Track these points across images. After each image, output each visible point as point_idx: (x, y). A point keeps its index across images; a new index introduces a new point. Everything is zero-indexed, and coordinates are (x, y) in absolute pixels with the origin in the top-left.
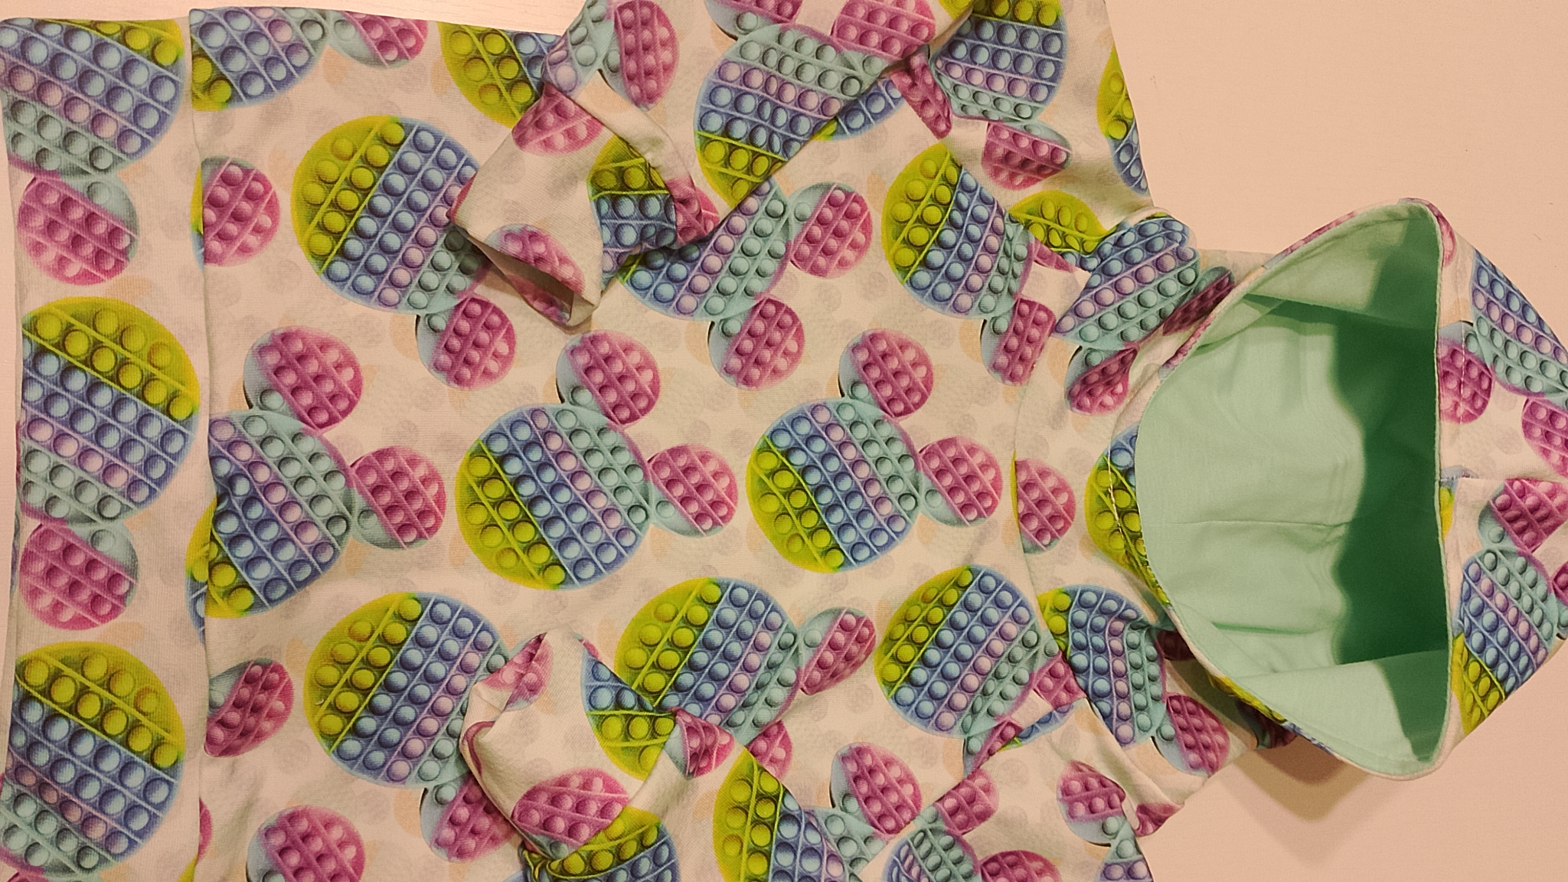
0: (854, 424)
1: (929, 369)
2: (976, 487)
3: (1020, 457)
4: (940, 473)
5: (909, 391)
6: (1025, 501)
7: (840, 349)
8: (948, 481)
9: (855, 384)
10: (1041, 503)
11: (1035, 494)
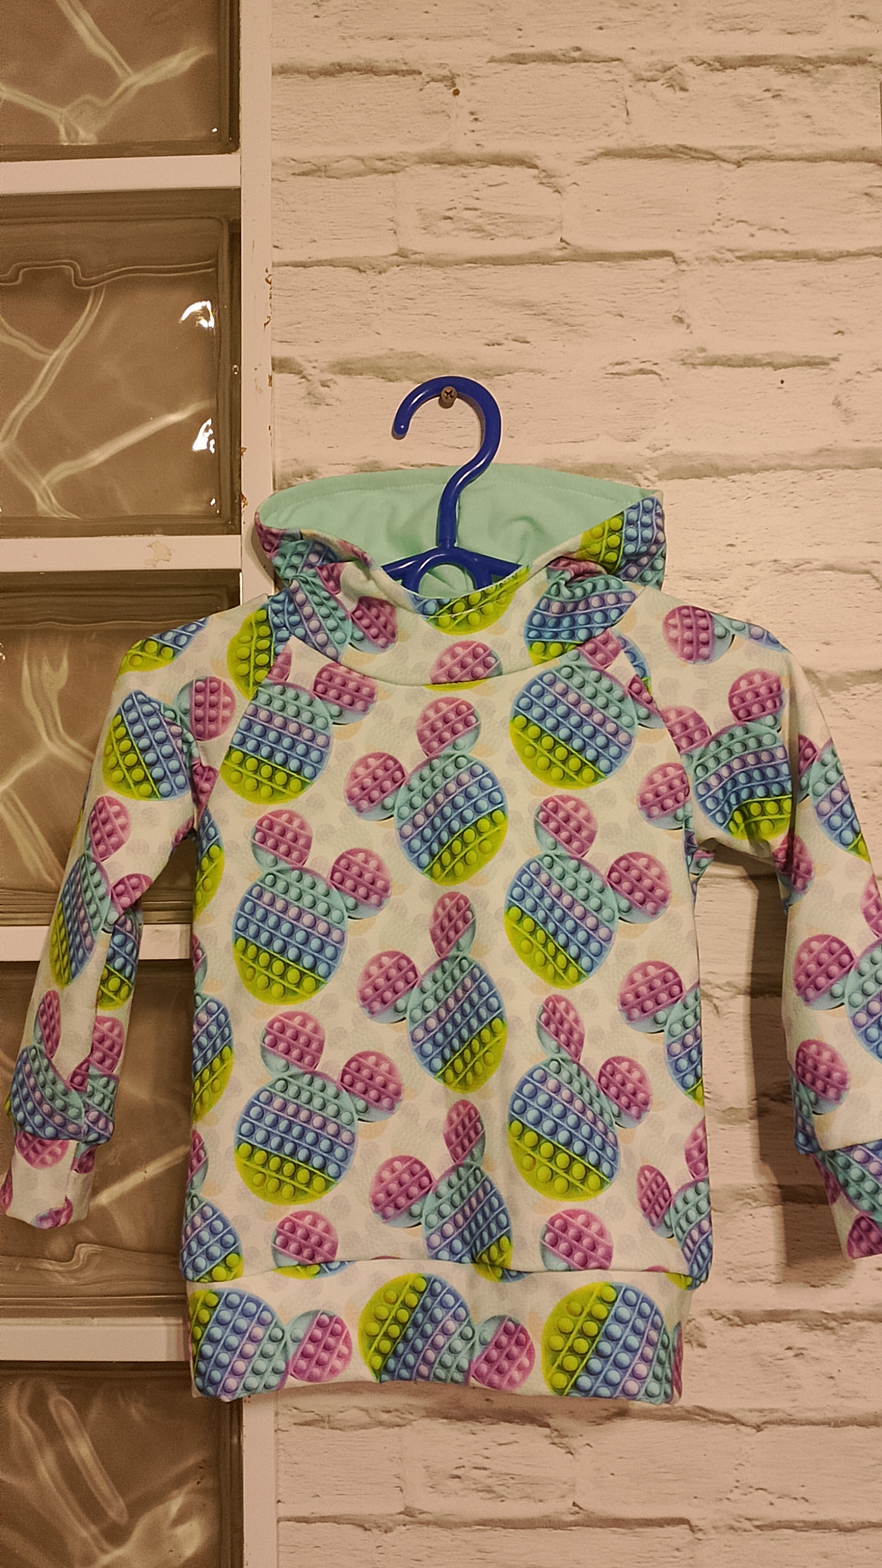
0: (412, 807)
1: (370, 756)
2: (452, 716)
3: (429, 681)
4: (442, 741)
5: (386, 769)
6: (462, 677)
7: (361, 822)
8: (447, 735)
9: (384, 808)
10: (463, 666)
11: (457, 670)
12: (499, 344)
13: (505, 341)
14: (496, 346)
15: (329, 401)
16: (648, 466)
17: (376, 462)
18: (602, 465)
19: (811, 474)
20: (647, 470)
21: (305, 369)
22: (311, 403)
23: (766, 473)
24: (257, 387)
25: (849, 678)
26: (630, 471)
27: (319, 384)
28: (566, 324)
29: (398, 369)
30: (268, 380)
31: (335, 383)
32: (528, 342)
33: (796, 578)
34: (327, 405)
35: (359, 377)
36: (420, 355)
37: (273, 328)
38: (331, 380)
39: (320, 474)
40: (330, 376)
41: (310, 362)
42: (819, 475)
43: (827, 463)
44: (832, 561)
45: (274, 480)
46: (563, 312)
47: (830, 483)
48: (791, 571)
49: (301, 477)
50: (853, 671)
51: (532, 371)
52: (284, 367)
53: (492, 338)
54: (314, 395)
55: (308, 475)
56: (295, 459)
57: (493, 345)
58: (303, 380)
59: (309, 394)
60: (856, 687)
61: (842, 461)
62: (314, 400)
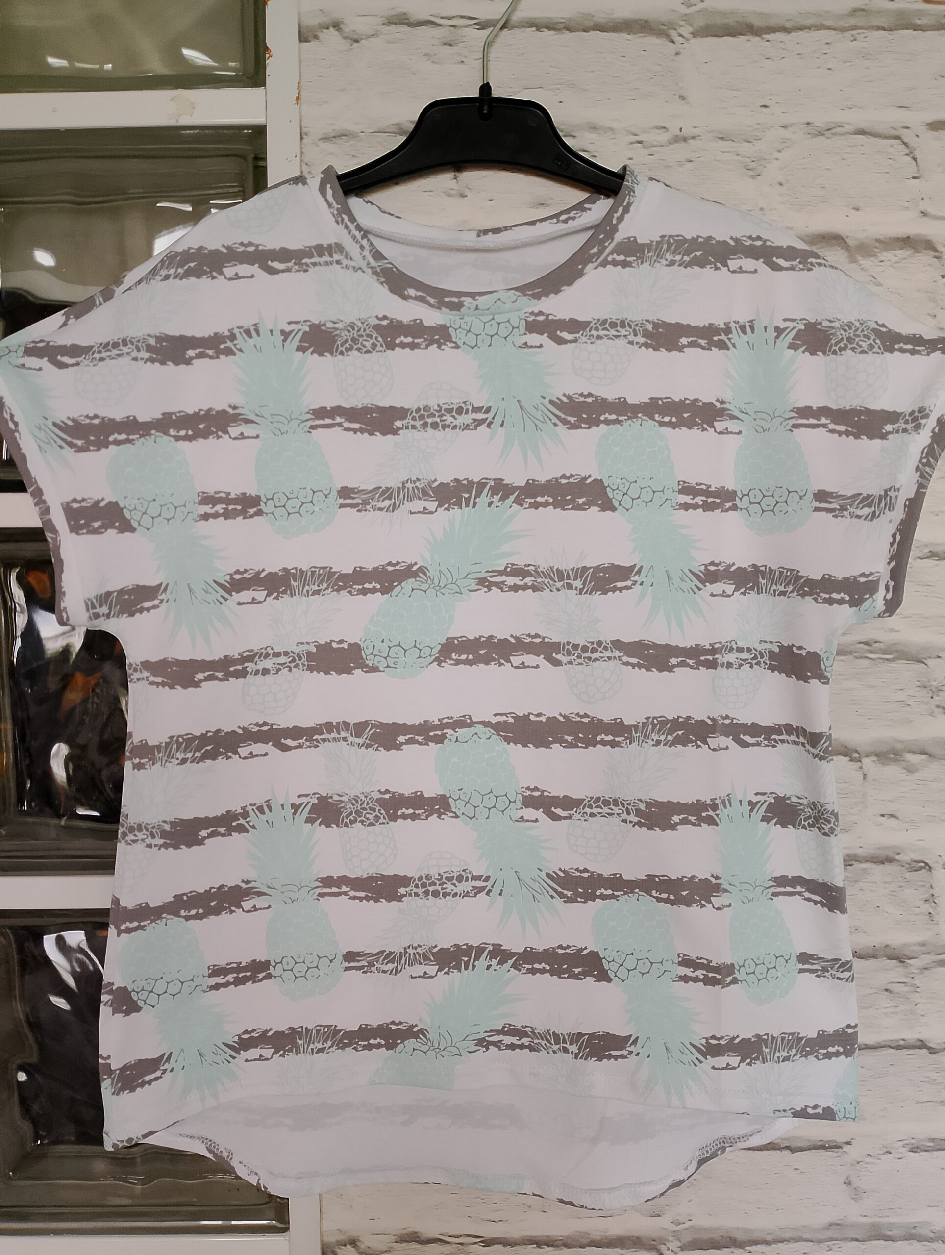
16: (682, 23)
17: (405, 14)
18: (636, 21)
19: (845, 34)
20: (682, 26)
23: (800, 33)
25: (877, 244)
26: (665, 27)
33: (829, 141)
39: (347, 26)
42: (853, 36)
43: (861, 24)
44: (863, 125)
45: (300, 32)
47: (864, 44)
48: (823, 135)
49: (328, 28)
50: (881, 237)
55: (334, 27)
56: (321, 10)
60: (884, 254)
61: (877, 22)
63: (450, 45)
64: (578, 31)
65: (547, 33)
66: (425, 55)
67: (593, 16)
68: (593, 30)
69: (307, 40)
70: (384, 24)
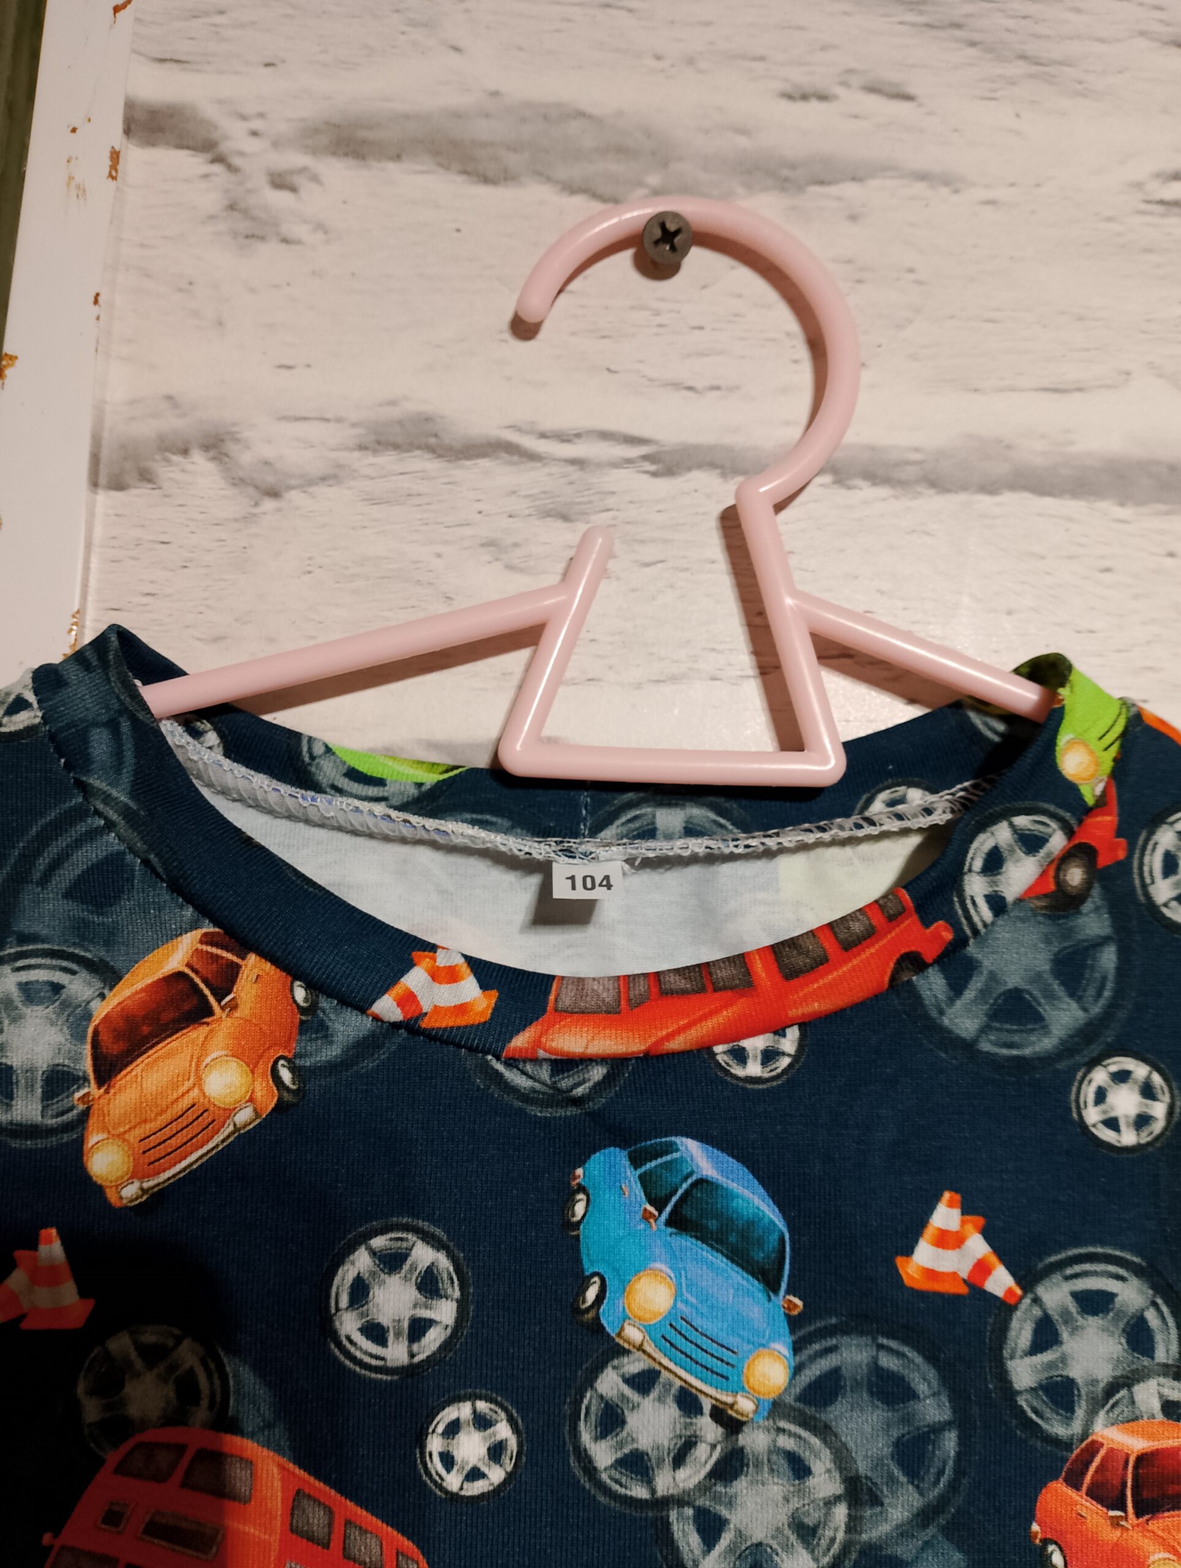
12: (823, 97)
13: (839, 90)
14: (814, 105)
15: (286, 229)
17: (428, 419)
18: (1145, 466)
21: (226, 138)
22: (235, 234)
24: (71, 178)
27: (260, 181)
28: (1023, 57)
29: (513, 148)
30: (108, 163)
31: (315, 179)
32: (908, 98)
34: (285, 241)
35: (391, 166)
36: (581, 114)
37: (138, 20)
38: (303, 170)
39: (248, 448)
40: (295, 159)
41: (244, 118)
45: (95, 459)
46: (1010, 23)
49: (185, 452)
51: (922, 176)
52: (161, 129)
53: (800, 77)
54: (246, 213)
55: (206, 448)
56: (169, 398)
57: (805, 97)
58: (217, 168)
59: (232, 207)
62: (244, 226)
63: (565, 518)
64: (964, 488)
65: (867, 492)
66: (482, 545)
67: (1009, 447)
68: (1013, 487)
69: (118, 485)
70: (362, 447)
